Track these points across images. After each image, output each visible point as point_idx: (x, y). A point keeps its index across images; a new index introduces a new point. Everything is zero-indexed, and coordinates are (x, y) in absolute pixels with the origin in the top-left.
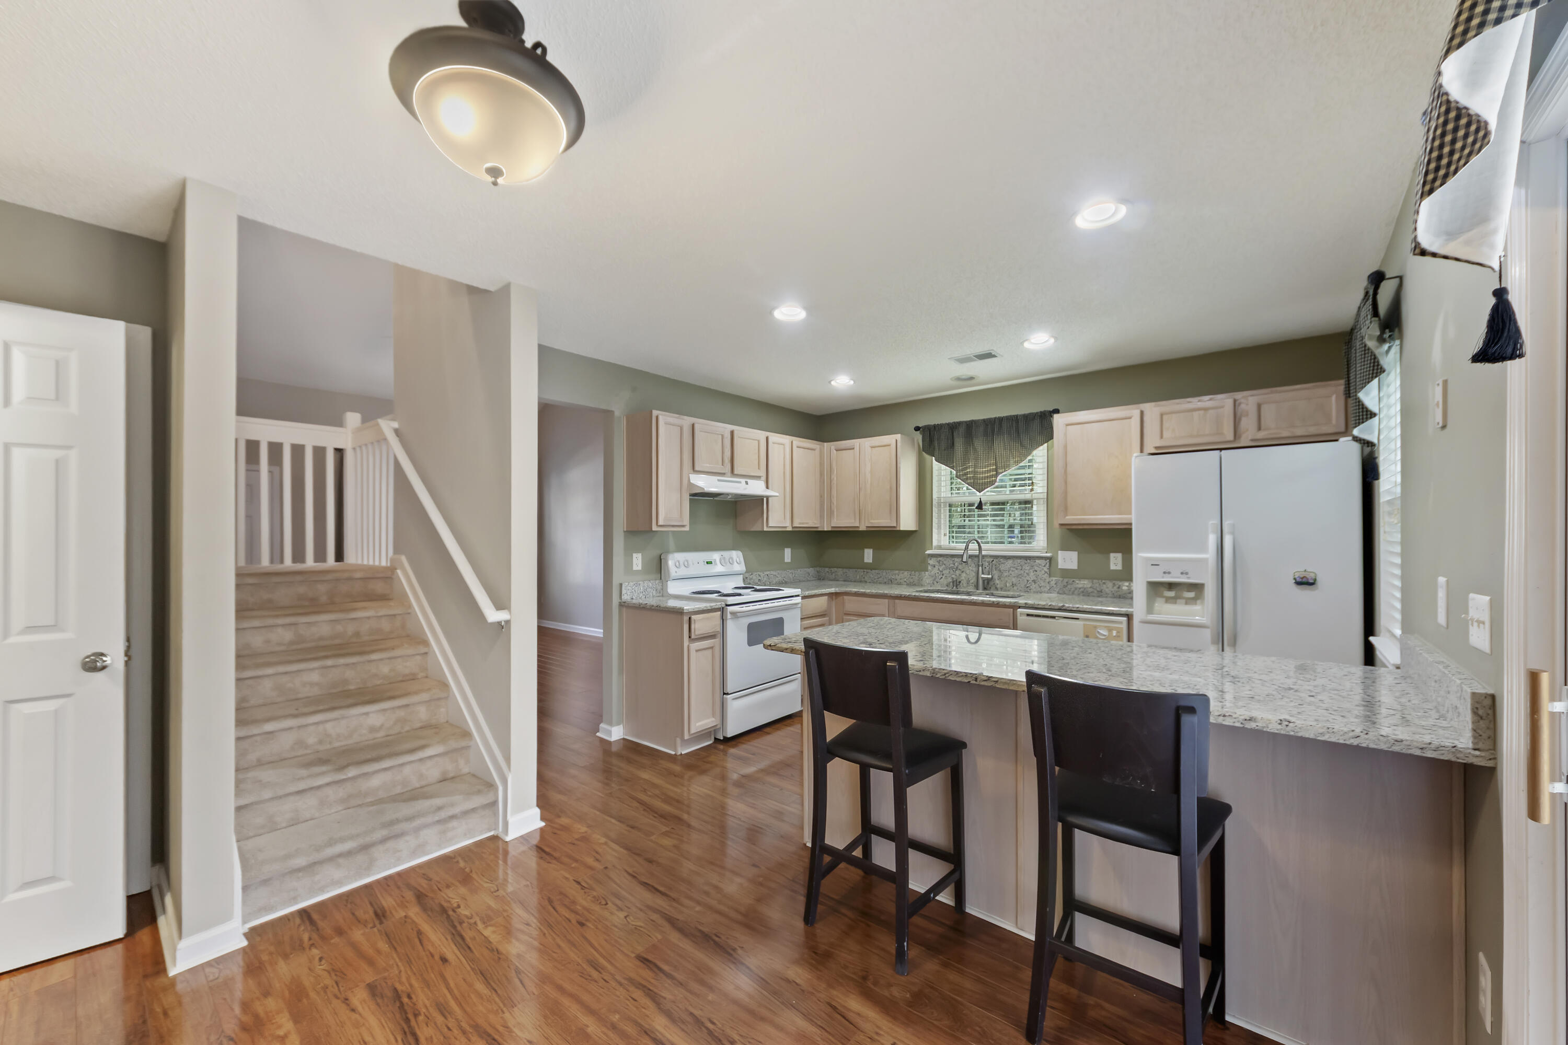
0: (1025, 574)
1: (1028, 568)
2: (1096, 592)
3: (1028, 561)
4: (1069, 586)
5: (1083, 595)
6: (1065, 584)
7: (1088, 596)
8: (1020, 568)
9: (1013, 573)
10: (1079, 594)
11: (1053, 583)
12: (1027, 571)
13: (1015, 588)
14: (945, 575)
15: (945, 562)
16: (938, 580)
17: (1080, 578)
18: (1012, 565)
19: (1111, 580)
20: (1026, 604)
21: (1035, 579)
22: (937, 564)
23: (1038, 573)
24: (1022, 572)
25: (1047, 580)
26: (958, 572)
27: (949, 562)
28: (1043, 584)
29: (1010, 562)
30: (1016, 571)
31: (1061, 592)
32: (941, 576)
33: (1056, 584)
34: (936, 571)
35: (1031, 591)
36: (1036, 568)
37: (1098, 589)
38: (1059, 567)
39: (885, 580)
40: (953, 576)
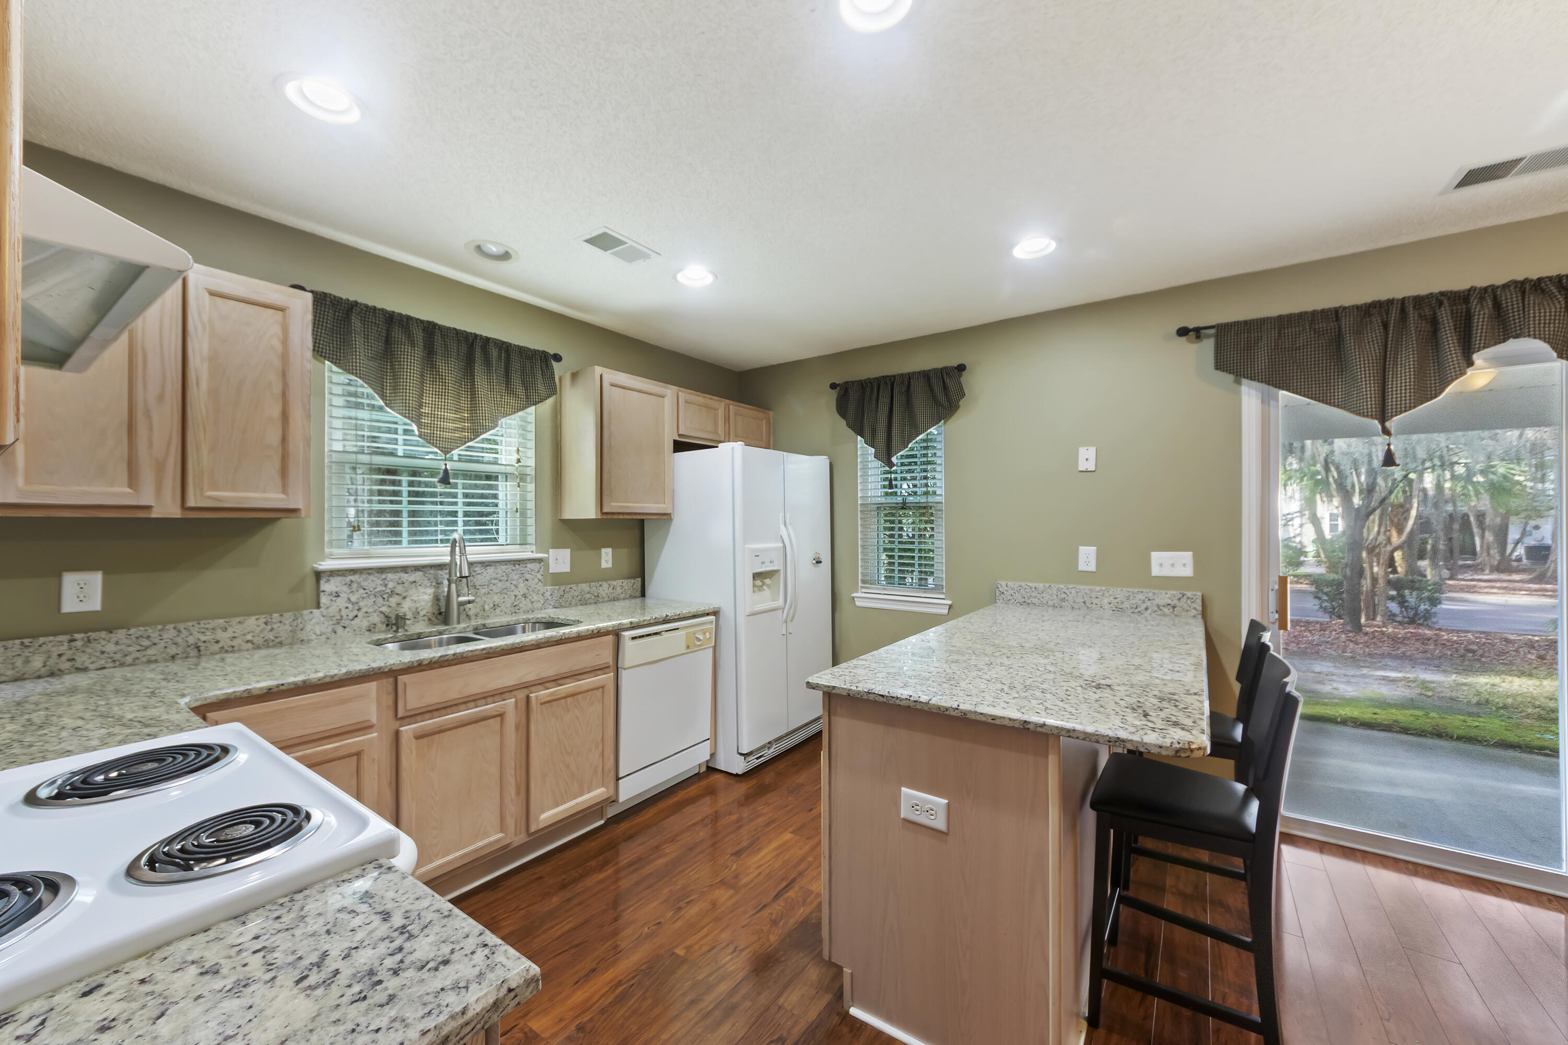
0: (512, 586)
1: (516, 577)
2: (593, 597)
3: (517, 566)
4: (566, 596)
5: (581, 605)
6: (562, 593)
7: (586, 604)
8: (505, 578)
9: (494, 588)
10: (576, 605)
11: (548, 594)
12: (514, 582)
13: (498, 611)
14: (364, 610)
15: (364, 584)
16: (347, 623)
17: (577, 583)
18: (494, 575)
19: (606, 580)
20: (631, 623)
21: (526, 591)
22: (345, 589)
23: (529, 583)
24: (508, 584)
25: (541, 592)
26: (394, 600)
27: (373, 582)
28: (535, 597)
29: (491, 570)
30: (500, 584)
31: (557, 605)
32: (355, 613)
33: (551, 595)
34: (341, 602)
35: (521, 610)
36: (527, 576)
37: (596, 594)
38: (551, 571)
39: (173, 650)
40: (384, 609)
